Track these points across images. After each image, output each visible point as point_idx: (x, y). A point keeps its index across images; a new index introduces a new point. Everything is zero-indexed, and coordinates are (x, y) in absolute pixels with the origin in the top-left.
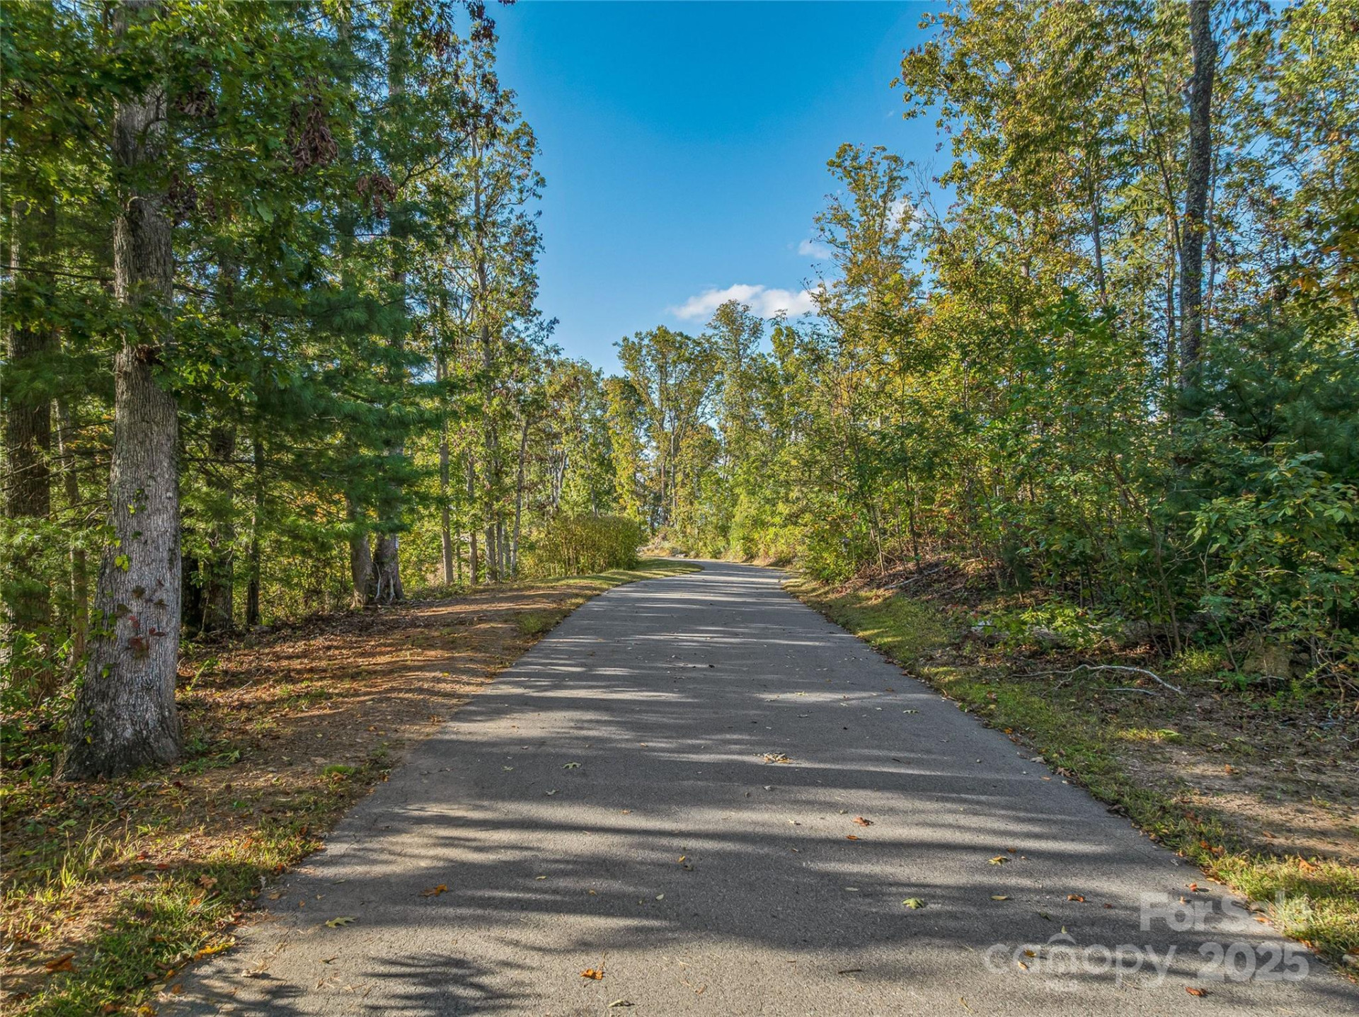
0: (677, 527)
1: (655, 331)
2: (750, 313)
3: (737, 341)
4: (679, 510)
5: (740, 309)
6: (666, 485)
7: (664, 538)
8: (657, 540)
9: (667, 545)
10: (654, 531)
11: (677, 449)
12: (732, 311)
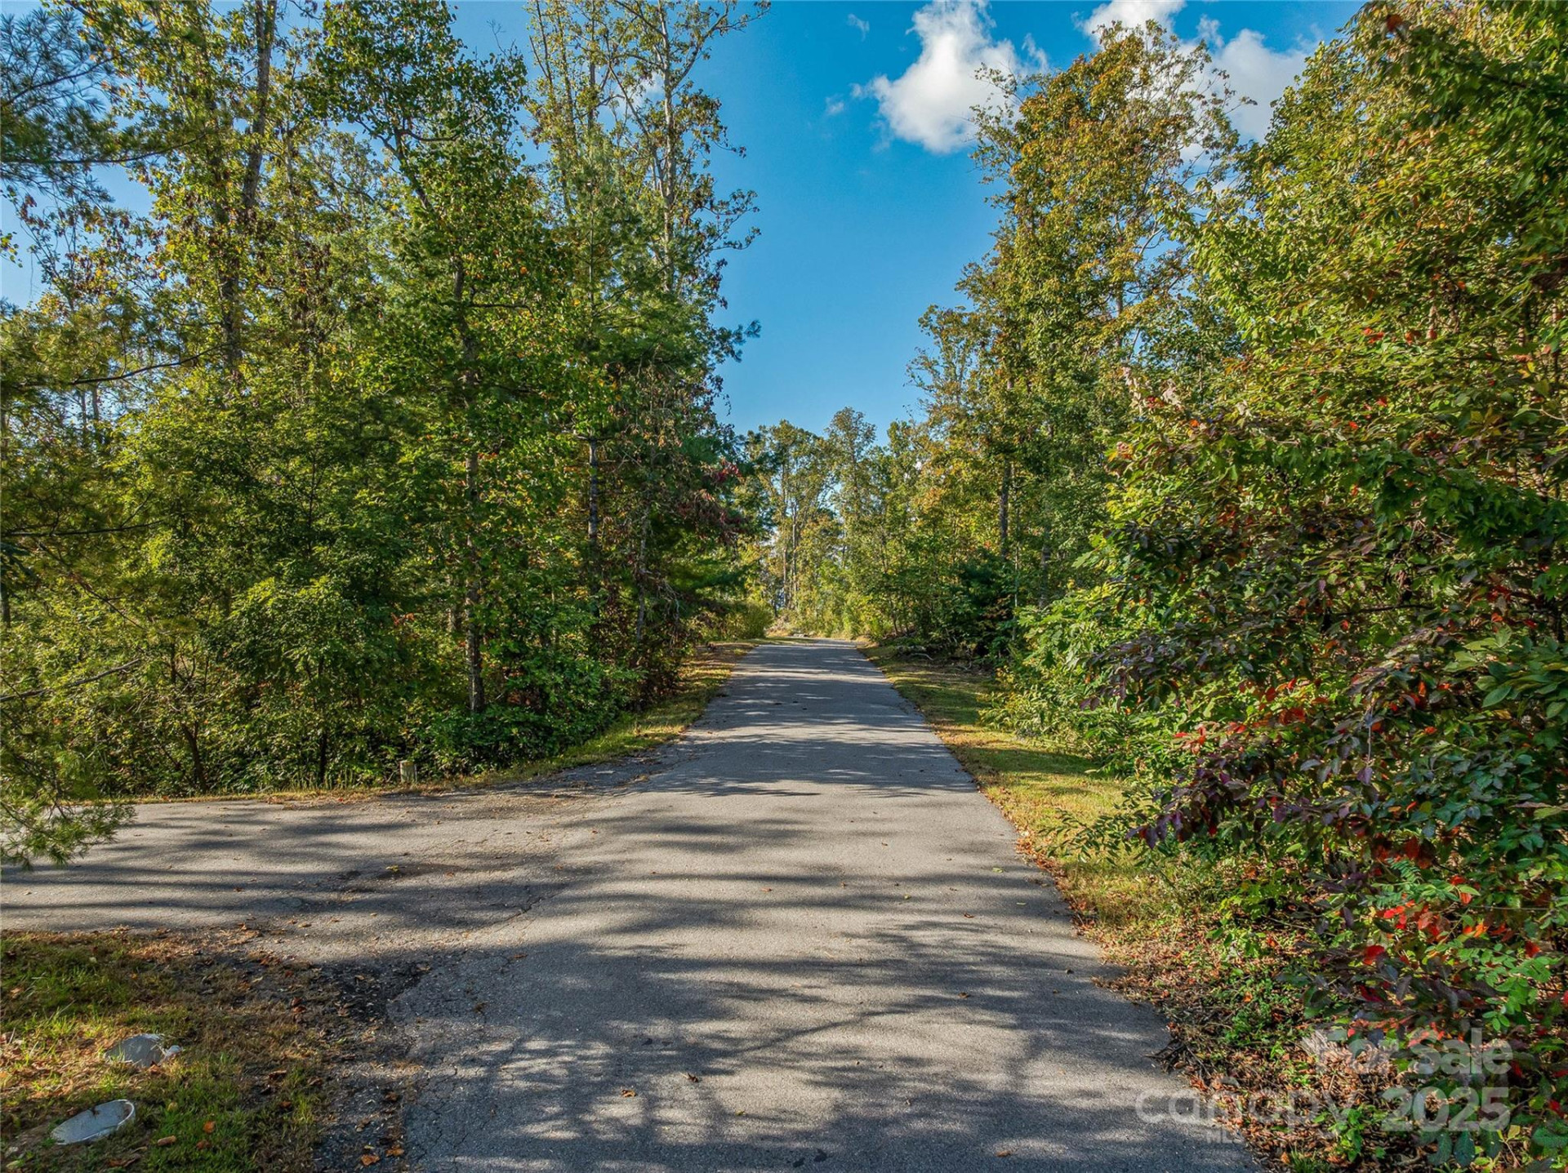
0: (798, 610)
1: (778, 426)
2: (864, 420)
3: (852, 443)
4: (799, 596)
5: (855, 415)
6: (788, 570)
7: (786, 620)
8: (780, 621)
9: (789, 626)
10: (776, 613)
11: (798, 537)
12: (849, 417)
